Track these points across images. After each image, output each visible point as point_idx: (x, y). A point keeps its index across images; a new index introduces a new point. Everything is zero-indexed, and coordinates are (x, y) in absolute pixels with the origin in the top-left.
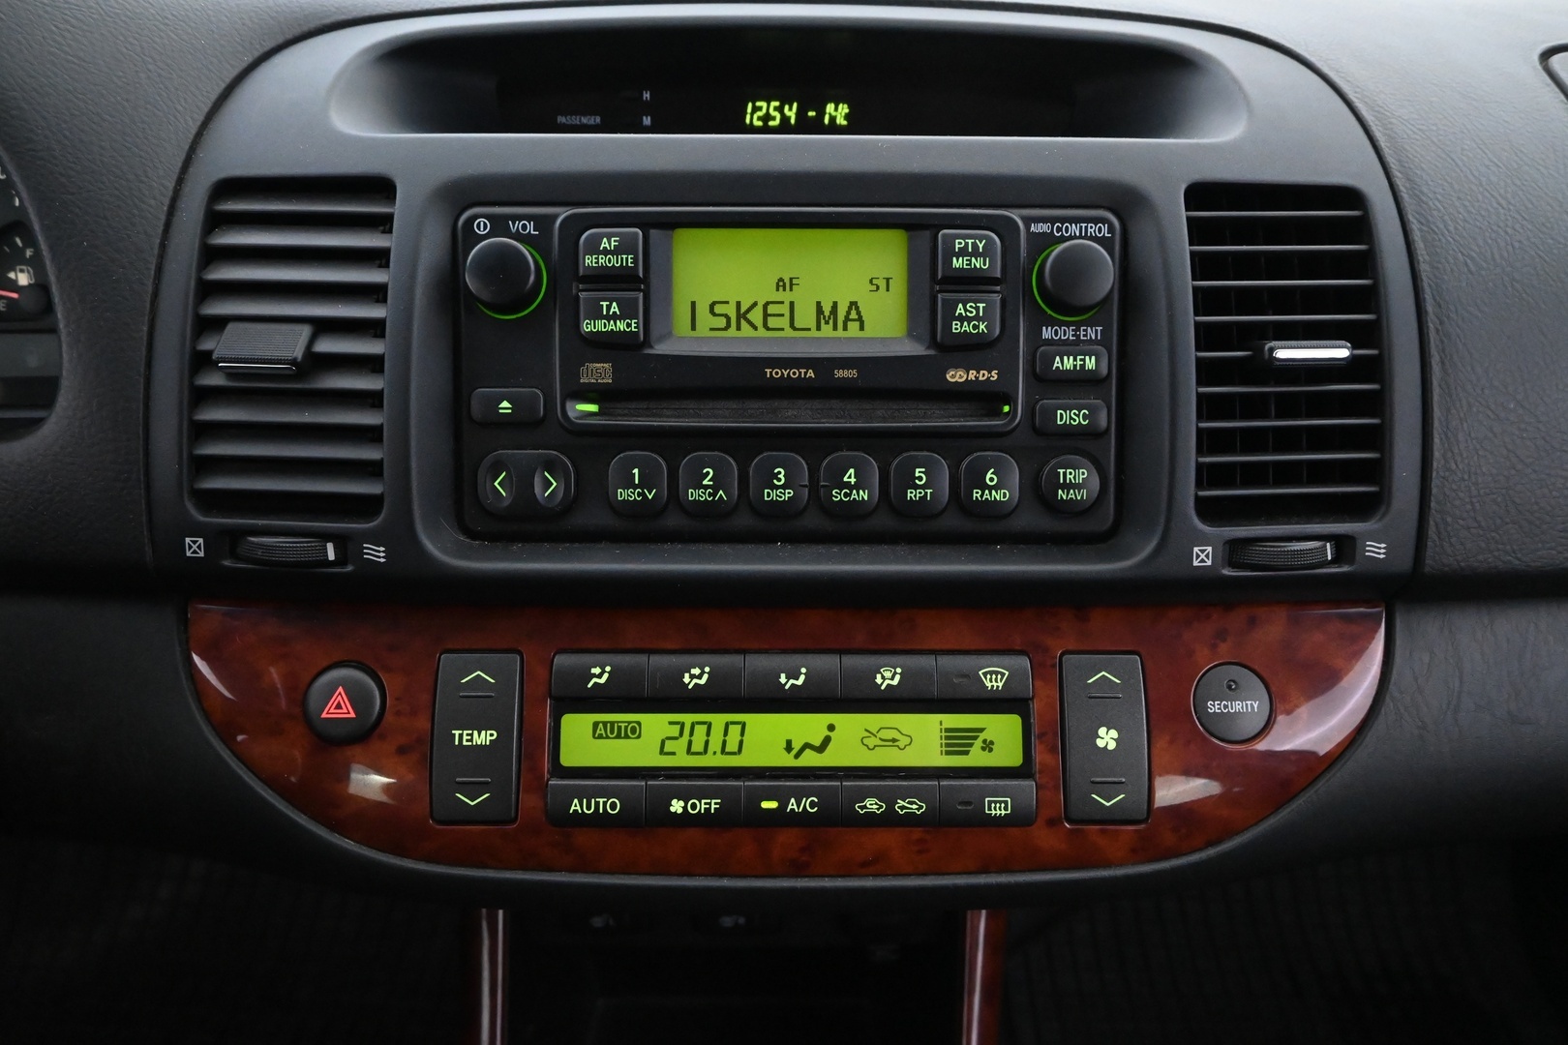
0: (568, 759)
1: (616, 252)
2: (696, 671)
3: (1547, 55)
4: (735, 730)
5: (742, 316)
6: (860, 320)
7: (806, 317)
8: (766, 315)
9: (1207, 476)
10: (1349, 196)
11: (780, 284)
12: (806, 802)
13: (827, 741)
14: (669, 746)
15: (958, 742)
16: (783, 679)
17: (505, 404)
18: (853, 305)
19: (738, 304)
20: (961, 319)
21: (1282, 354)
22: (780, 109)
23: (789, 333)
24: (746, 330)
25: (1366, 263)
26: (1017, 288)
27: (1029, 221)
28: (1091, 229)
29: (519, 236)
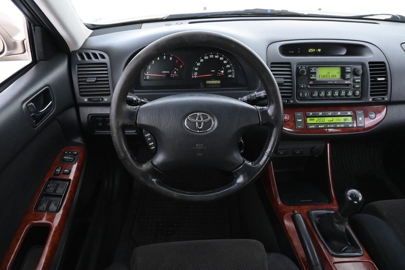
0: (308, 122)
1: (314, 70)
2: (320, 113)
3: (402, 44)
4: (324, 119)
5: (324, 76)
6: (336, 76)
7: (331, 76)
8: (327, 76)
9: (371, 92)
10: (383, 63)
11: (328, 73)
12: (332, 126)
13: (333, 120)
14: (317, 121)
15: (345, 120)
16: (329, 114)
17: (302, 86)
18: (335, 75)
19: (324, 75)
20: (347, 76)
21: (378, 79)
22: (313, 50)
23: (329, 78)
24: (325, 78)
25: (385, 70)
26: (352, 73)
27: (353, 66)
28: (359, 67)
29: (304, 69)
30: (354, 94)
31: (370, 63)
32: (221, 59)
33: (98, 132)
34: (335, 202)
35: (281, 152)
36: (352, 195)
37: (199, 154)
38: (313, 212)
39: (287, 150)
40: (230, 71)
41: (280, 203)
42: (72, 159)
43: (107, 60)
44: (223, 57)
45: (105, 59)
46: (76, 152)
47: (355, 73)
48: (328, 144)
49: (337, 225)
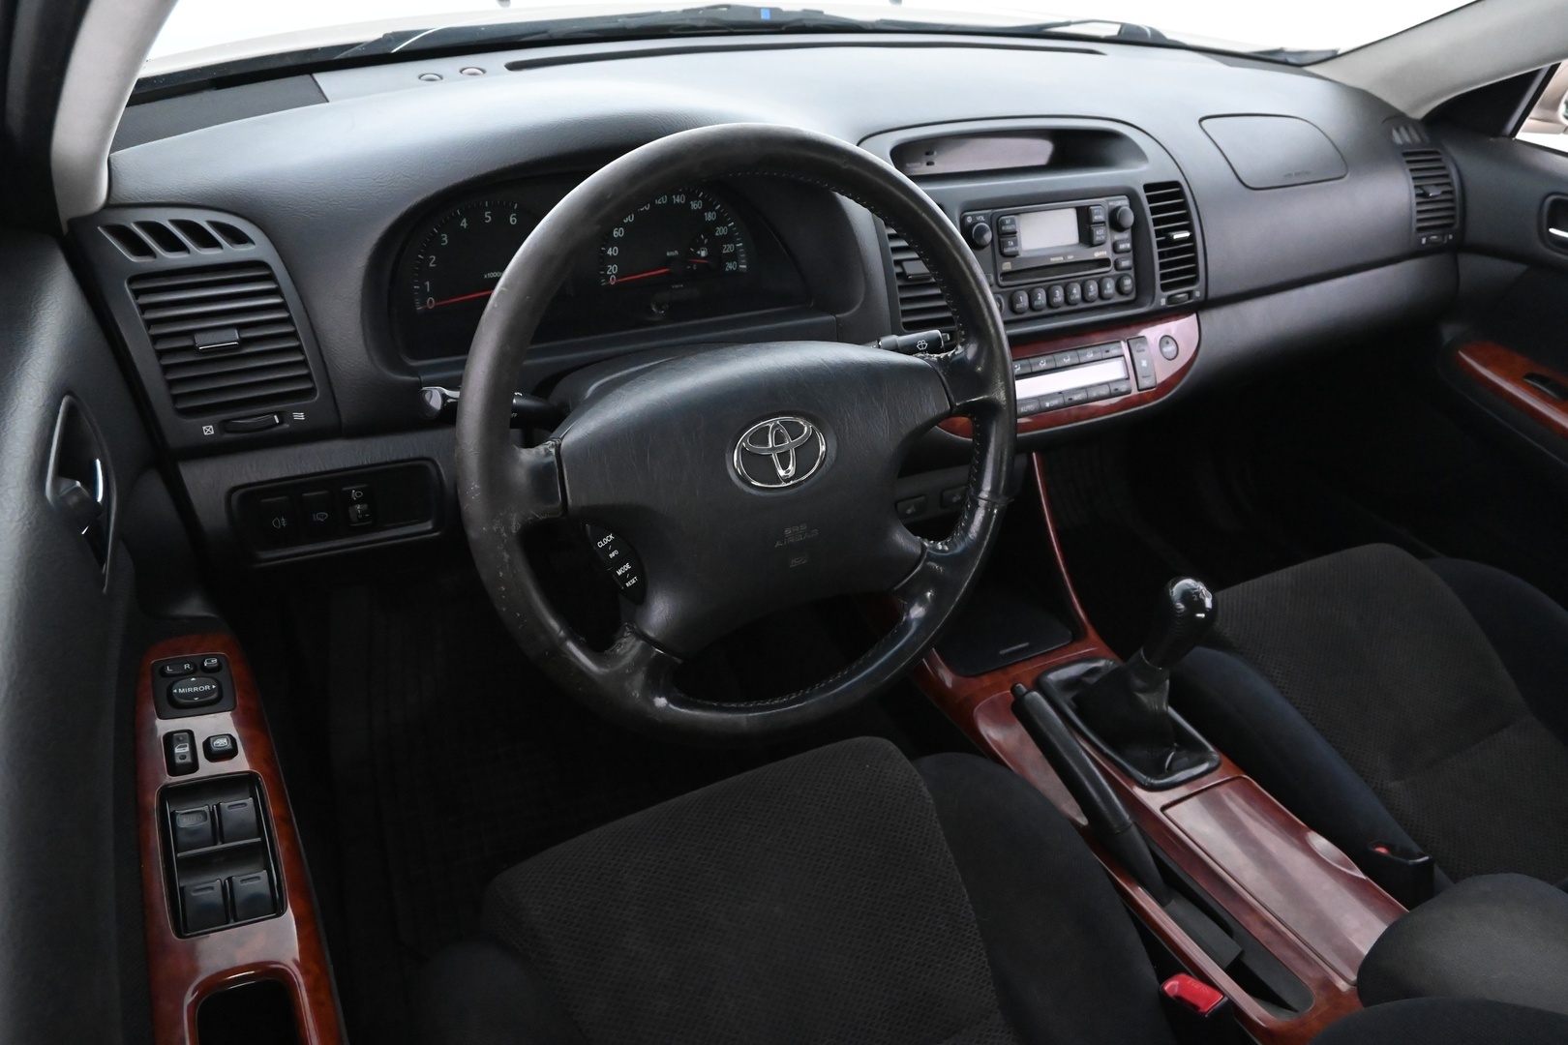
1: (1010, 224)
2: (1042, 361)
3: (1200, 122)
9: (1162, 277)
10: (1177, 184)
16: (1065, 360)
20: (1098, 236)
21: (1175, 237)
26: (1107, 223)
27: (1108, 201)
28: (1123, 203)
29: (983, 222)
30: (1119, 288)
31: (1148, 187)
32: (695, 205)
33: (272, 556)
34: (1092, 633)
35: (909, 508)
36: (1188, 596)
37: (794, 562)
38: (1053, 677)
39: (923, 498)
40: (728, 249)
41: (948, 678)
42: (211, 691)
43: (259, 248)
44: (702, 198)
45: (252, 242)
46: (214, 656)
47: (1115, 222)
48: (1034, 454)
49: (1143, 697)
